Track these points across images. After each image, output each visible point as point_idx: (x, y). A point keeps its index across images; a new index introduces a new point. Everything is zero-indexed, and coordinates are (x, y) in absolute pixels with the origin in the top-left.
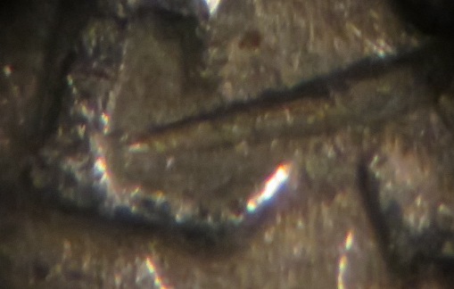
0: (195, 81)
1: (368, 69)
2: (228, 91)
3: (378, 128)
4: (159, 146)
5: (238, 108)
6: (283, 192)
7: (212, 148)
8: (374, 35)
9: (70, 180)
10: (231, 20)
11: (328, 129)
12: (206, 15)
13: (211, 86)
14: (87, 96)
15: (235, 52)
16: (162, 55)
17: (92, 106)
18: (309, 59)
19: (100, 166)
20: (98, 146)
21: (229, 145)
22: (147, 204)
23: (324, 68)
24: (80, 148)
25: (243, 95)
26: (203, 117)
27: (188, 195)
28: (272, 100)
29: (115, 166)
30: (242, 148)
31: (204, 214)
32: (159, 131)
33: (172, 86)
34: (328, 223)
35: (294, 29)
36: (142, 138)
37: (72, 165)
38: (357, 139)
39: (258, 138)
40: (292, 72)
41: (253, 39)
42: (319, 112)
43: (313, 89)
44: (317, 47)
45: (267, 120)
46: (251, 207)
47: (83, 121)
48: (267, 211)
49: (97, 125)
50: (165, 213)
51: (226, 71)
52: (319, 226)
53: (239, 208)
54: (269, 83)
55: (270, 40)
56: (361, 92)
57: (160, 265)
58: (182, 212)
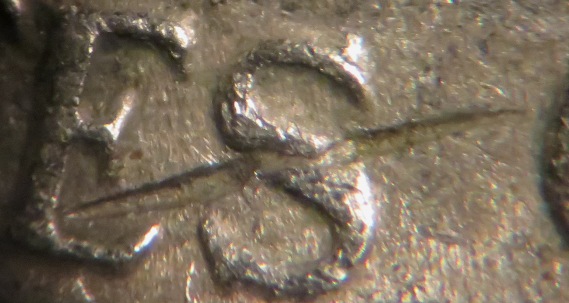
0: (105, 178)
1: (203, 172)
2: (124, 185)
3: (208, 205)
4: (84, 215)
5: (129, 193)
6: (155, 240)
7: (115, 216)
8: (205, 152)
9: (33, 234)
10: (125, 144)
11: (180, 205)
12: (111, 141)
13: (114, 181)
15: (128, 162)
16: (88, 165)
17: (47, 193)
18: (169, 166)
19: (51, 226)
20: (50, 215)
21: (123, 214)
22: (78, 248)
23: (178, 171)
24: (39, 215)
25: (132, 186)
26: (110, 199)
27: (100, 242)
28: (148, 189)
30: (131, 216)
31: (110, 253)
32: (85, 207)
33: (92, 181)
34: (180, 257)
35: (161, 148)
36: (74, 210)
37: (35, 225)
38: (197, 211)
39: (141, 210)
40: (160, 173)
41: (138, 154)
42: (175, 195)
44: (174, 159)
45: (146, 200)
46: (137, 249)
47: (41, 201)
48: (146, 252)
49: (49, 203)
50: (87, 252)
51: (122, 172)
52: (175, 259)
53: (129, 250)
54: (147, 180)
55: (147, 155)
56: (199, 184)
57: (84, 282)
58: (98, 252)
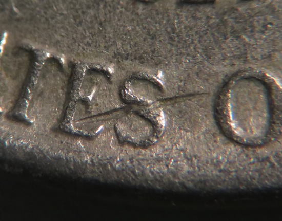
0: (87, 111)
1: (116, 110)
2: (93, 113)
3: (117, 119)
4: (81, 122)
5: (95, 116)
6: (102, 129)
7: (90, 123)
8: (117, 104)
9: (67, 127)
10: (93, 102)
11: (109, 120)
12: (89, 101)
13: (90, 112)
14: (69, 114)
15: (94, 107)
16: (82, 107)
17: (71, 115)
18: (106, 108)
19: (72, 125)
20: (71, 122)
21: (93, 122)
22: (79, 131)
23: (109, 110)
24: (68, 122)
25: (95, 114)
26: (89, 117)
27: (86, 130)
28: (100, 115)
29: (74, 125)
30: (95, 122)
31: (89, 133)
32: (81, 120)
33: (84, 112)
34: (109, 135)
35: (104, 103)
36: (78, 121)
37: (67, 125)
38: (114, 121)
39: (98, 121)
40: (103, 110)
41: (97, 105)
42: (108, 117)
43: (107, 113)
44: (107, 106)
45: (99, 118)
46: (96, 132)
47: (69, 118)
48: (99, 133)
49: (71, 119)
50: (82, 133)
51: (92, 110)
52: (107, 135)
53: (94, 132)
54: (100, 112)
55: (100, 105)
56: (114, 114)
57: (81, 141)
58: (85, 133)
